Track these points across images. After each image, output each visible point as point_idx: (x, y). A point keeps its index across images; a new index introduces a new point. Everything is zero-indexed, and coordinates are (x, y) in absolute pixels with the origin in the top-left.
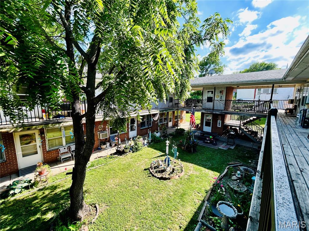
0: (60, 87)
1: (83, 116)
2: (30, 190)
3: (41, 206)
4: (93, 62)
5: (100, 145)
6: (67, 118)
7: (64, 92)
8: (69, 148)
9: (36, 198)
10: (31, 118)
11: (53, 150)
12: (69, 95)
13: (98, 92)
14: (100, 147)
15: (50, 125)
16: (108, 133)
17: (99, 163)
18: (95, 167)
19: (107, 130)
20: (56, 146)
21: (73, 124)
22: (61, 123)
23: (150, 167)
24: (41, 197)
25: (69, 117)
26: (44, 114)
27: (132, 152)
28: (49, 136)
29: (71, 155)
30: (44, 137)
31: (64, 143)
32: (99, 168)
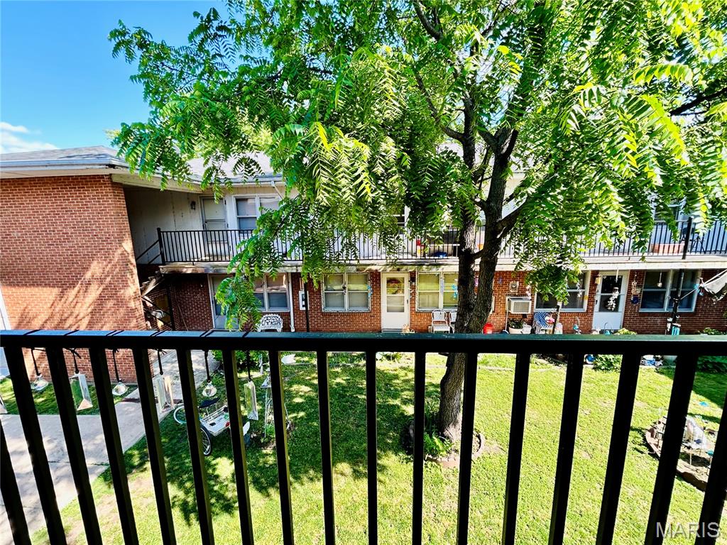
0: (446, 207)
1: (477, 255)
2: (392, 362)
3: (402, 391)
4: (504, 151)
5: (509, 326)
6: (450, 257)
7: (452, 214)
8: (448, 315)
9: (396, 377)
10: (403, 253)
11: (424, 312)
12: (457, 219)
13: (507, 210)
14: (508, 330)
15: (424, 267)
16: (531, 302)
17: (500, 363)
18: (489, 367)
19: (529, 294)
20: (428, 307)
21: (458, 270)
22: (440, 265)
23: (649, 428)
24: (402, 378)
25: (455, 255)
26: (419, 247)
27: (592, 366)
28: (421, 287)
29: (449, 330)
30: (415, 286)
31: (441, 305)
32: (499, 373)
